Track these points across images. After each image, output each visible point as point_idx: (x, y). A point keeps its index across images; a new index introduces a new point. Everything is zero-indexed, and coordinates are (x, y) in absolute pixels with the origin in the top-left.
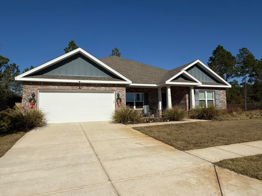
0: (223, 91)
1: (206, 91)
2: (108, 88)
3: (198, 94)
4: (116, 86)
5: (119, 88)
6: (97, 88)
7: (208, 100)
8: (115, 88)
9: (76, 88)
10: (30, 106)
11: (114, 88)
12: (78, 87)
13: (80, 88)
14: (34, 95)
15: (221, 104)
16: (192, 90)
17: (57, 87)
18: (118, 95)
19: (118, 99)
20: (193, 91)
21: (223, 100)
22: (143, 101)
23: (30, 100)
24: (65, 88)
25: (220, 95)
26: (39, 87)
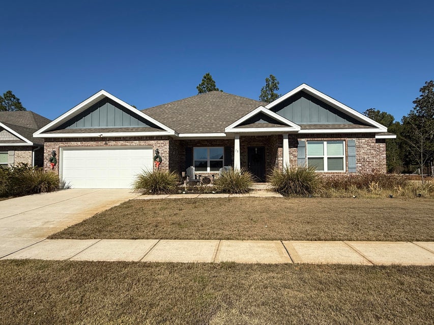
0: (367, 139)
1: (325, 141)
2: (142, 143)
3: (305, 147)
4: (155, 139)
5: (159, 141)
6: (128, 143)
7: (328, 158)
8: (153, 141)
9: (101, 144)
10: (51, 167)
11: (151, 141)
12: (104, 142)
13: (106, 144)
14: (55, 154)
15: (360, 165)
16: (284, 140)
17: (79, 143)
18: (158, 152)
19: (157, 158)
20: (286, 142)
21: (366, 157)
22: (223, 160)
23: (51, 160)
24: (89, 144)
25: (359, 147)
26: (61, 144)
